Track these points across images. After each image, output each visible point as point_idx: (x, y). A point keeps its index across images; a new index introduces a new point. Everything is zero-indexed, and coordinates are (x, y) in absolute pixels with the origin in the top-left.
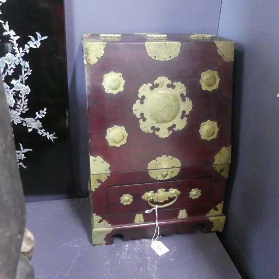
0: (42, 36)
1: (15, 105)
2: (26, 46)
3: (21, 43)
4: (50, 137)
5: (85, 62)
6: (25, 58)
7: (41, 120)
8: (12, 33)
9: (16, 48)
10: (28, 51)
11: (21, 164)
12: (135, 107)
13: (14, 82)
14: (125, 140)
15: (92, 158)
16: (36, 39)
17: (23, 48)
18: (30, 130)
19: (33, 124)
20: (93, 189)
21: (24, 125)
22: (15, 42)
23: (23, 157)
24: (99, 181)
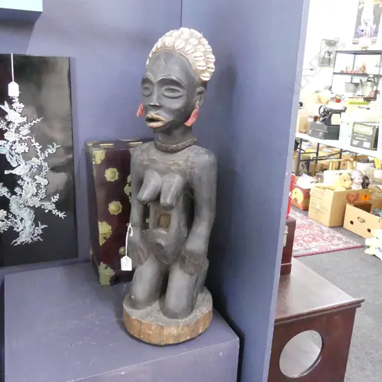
0: (57, 145)
1: (37, 193)
2: (46, 152)
3: (43, 150)
4: (61, 215)
5: (94, 163)
6: (45, 160)
7: (54, 203)
8: (37, 144)
9: (39, 154)
10: (47, 156)
11: (39, 237)
12: (126, 189)
13: (36, 177)
14: (121, 210)
15: (100, 223)
16: (53, 147)
17: (44, 153)
18: (47, 211)
19: (49, 206)
20: (101, 244)
21: (43, 207)
22: (38, 150)
23: (41, 232)
24: (105, 238)
